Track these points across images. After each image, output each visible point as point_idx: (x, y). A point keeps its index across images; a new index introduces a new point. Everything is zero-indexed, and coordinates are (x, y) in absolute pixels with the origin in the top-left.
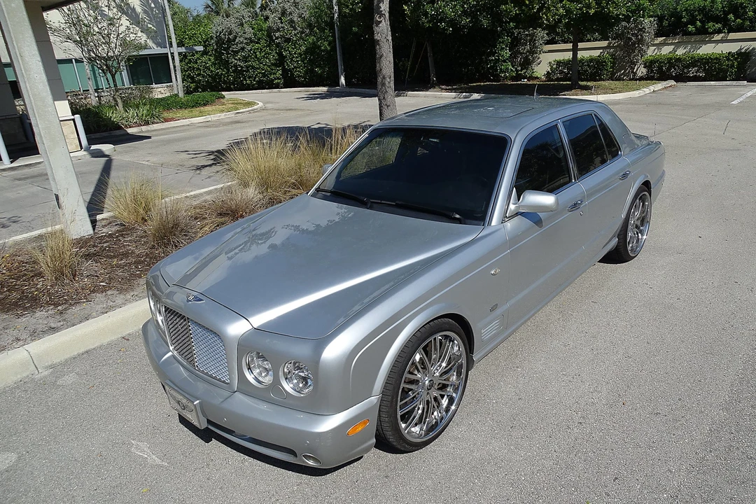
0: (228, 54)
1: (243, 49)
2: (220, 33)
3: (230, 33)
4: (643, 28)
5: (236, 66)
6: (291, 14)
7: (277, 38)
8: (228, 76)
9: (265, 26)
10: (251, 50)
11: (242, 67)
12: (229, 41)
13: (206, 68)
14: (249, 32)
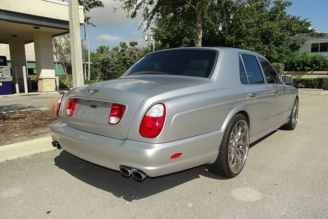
0: (106, 67)
1: (112, 66)
2: (104, 59)
3: (108, 59)
4: (280, 67)
5: (108, 73)
6: (134, 53)
7: (128, 62)
8: (104, 76)
9: (123, 58)
10: (116, 66)
11: (111, 73)
12: (107, 62)
13: (95, 73)
14: (116, 60)
